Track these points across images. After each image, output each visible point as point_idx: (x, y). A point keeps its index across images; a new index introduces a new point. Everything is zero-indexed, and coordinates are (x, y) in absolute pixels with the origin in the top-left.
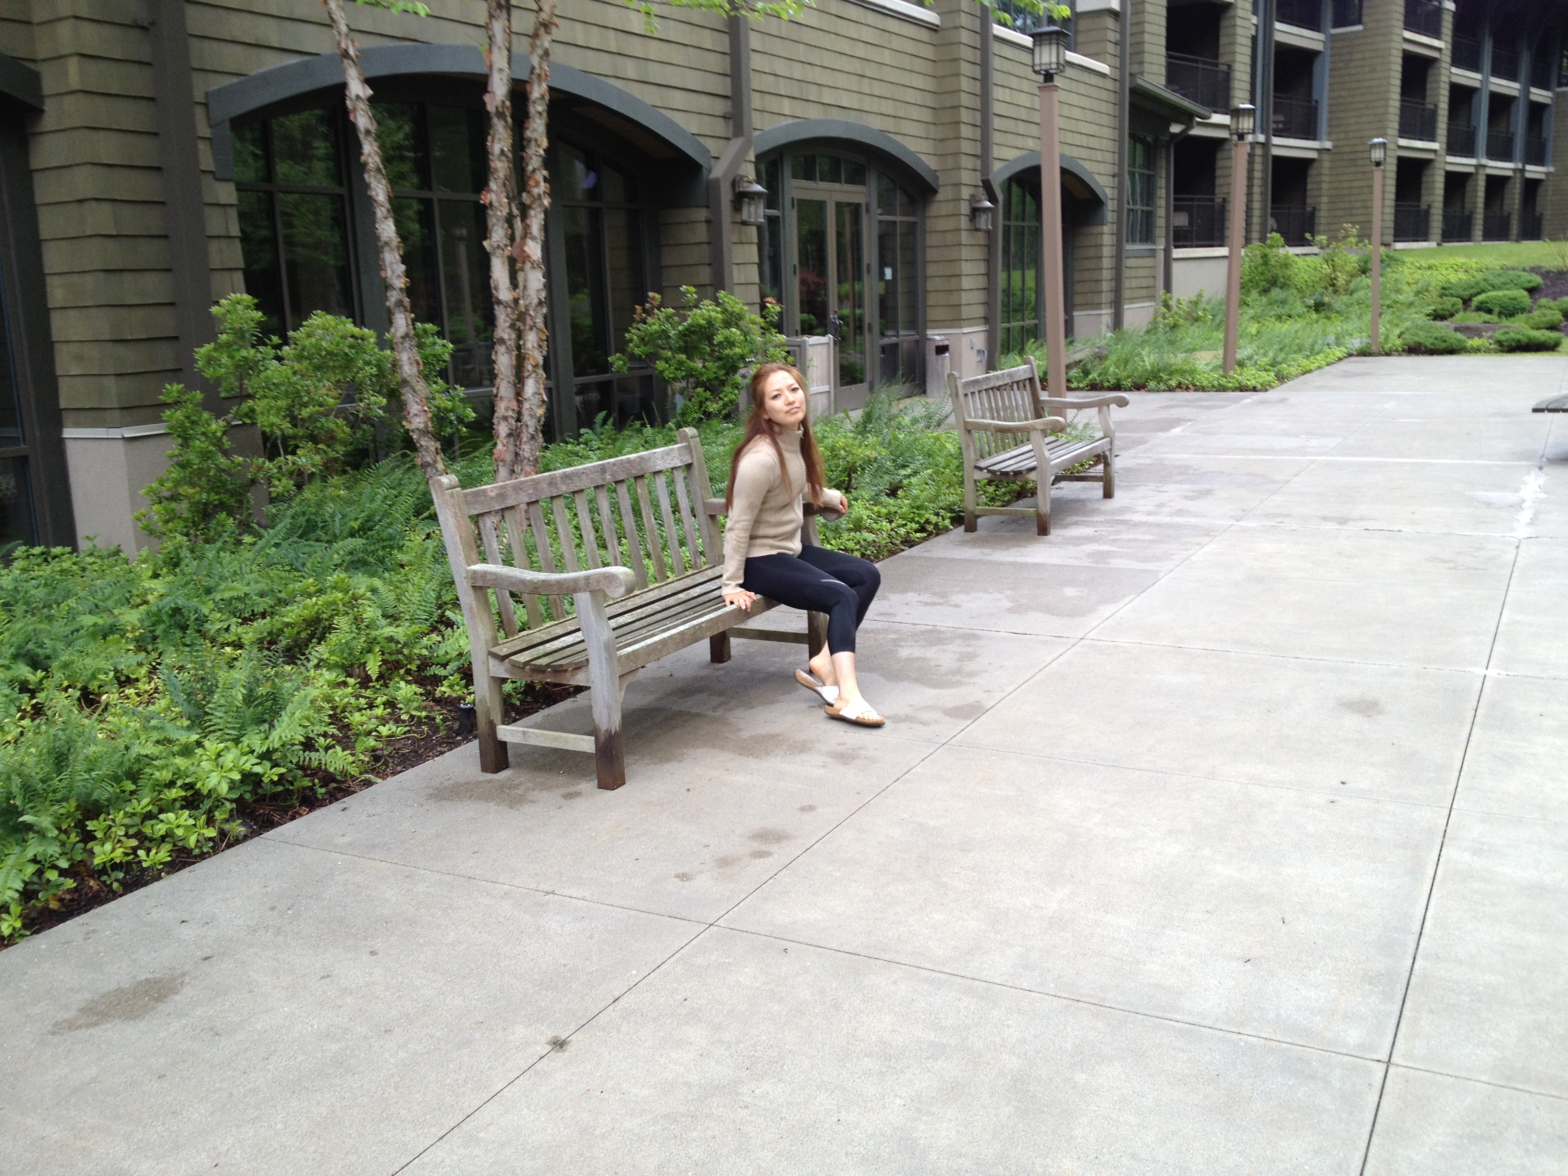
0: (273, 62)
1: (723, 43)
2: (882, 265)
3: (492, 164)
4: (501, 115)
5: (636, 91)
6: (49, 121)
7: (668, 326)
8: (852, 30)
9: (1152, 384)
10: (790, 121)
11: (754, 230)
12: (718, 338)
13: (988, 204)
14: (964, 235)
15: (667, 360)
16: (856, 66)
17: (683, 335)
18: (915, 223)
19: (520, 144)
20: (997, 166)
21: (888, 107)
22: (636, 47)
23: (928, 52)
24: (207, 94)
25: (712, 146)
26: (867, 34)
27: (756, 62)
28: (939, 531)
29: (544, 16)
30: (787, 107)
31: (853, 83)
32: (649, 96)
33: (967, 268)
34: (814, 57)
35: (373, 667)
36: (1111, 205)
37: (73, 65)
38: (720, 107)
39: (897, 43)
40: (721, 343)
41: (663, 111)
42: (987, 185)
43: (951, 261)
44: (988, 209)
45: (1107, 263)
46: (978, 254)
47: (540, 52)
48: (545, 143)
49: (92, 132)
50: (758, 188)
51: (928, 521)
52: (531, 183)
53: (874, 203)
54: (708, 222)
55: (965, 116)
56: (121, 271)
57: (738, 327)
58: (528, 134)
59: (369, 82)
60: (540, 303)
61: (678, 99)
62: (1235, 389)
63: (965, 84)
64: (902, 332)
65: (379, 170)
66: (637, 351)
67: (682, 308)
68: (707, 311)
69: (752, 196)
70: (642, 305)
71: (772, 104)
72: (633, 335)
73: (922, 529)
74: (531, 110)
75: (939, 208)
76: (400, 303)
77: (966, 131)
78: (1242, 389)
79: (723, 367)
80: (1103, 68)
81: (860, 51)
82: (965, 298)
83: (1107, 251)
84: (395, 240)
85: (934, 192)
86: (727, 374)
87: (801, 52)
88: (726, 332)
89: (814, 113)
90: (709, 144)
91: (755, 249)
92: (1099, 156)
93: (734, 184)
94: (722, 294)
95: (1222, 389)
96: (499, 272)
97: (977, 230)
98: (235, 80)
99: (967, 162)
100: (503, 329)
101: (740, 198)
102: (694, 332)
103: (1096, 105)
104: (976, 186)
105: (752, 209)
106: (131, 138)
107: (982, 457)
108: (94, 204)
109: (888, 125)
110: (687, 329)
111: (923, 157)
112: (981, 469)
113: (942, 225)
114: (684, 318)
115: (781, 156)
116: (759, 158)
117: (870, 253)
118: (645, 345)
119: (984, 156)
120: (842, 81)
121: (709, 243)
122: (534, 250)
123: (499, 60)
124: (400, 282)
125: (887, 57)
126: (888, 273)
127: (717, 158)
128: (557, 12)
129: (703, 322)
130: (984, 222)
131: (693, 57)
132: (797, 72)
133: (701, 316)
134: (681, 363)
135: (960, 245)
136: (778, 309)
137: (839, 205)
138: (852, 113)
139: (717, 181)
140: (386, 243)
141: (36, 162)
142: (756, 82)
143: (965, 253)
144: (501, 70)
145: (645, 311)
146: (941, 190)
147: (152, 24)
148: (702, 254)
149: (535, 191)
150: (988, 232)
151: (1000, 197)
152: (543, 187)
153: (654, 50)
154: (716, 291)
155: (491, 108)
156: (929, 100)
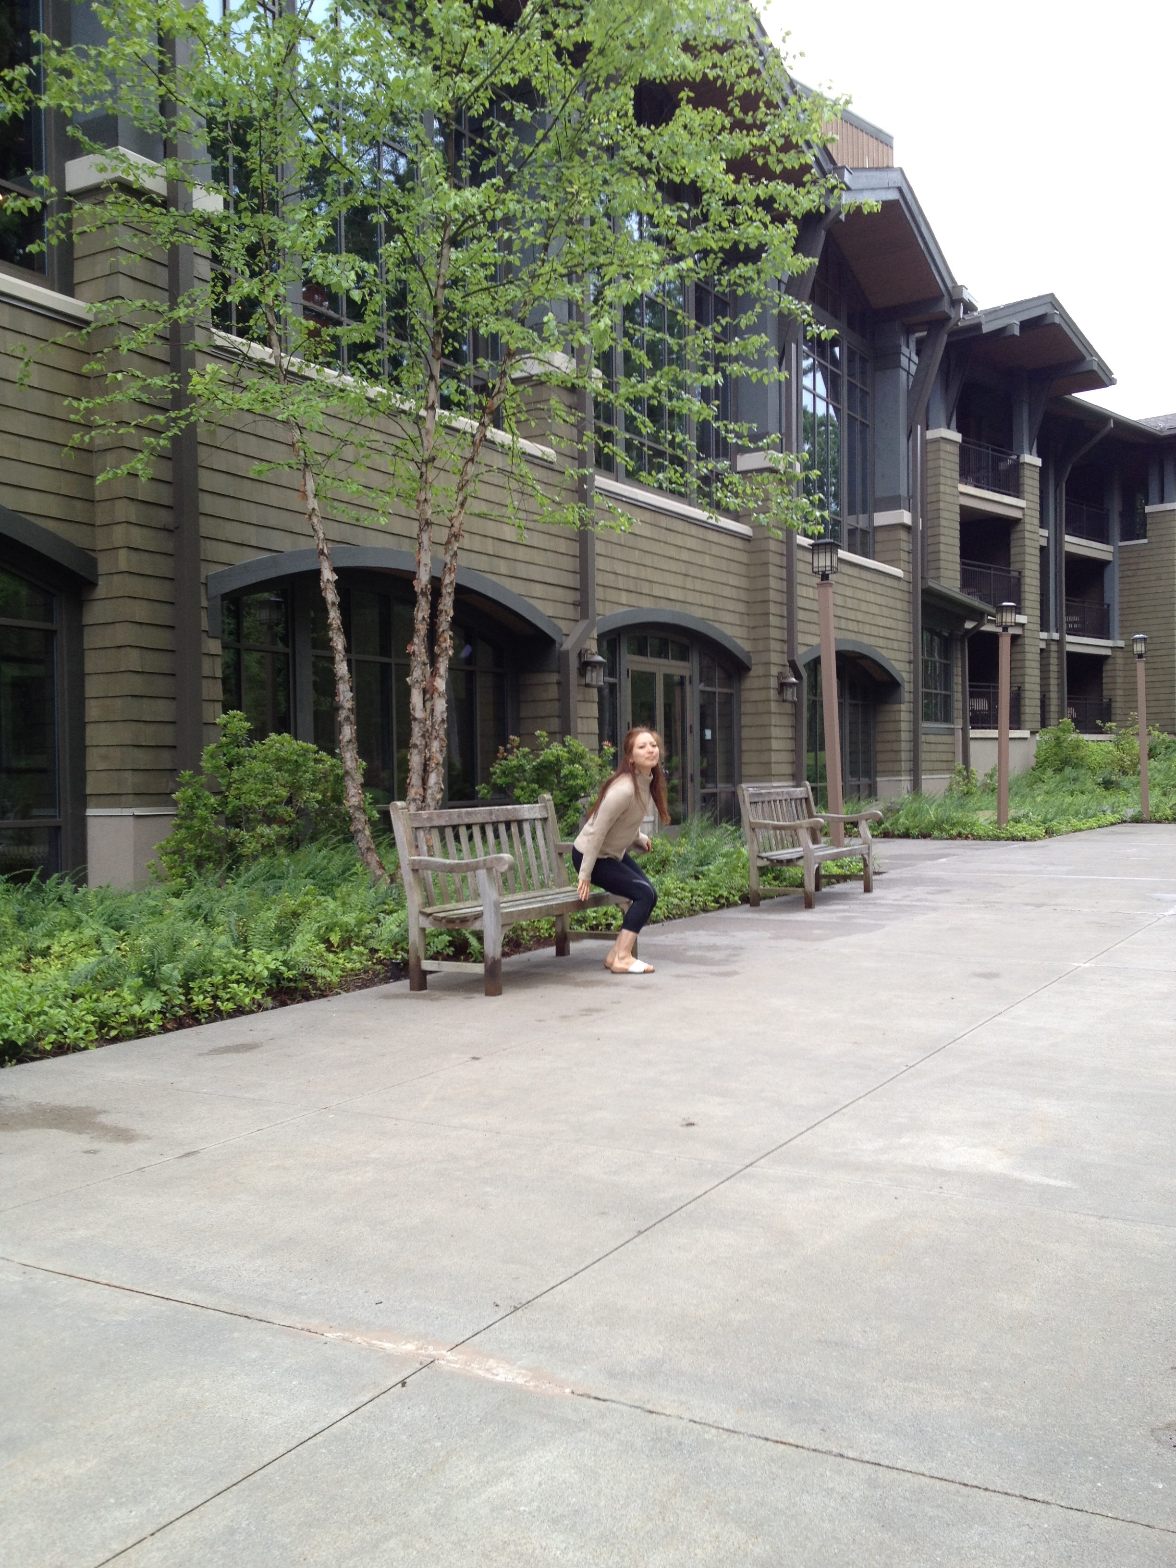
0: (252, 556)
1: (575, 548)
2: (703, 728)
3: (417, 627)
4: (424, 594)
5: (507, 583)
6: (101, 591)
7: (524, 761)
8: (679, 540)
9: (936, 833)
10: (626, 609)
11: (595, 691)
12: (564, 772)
13: (794, 680)
14: (773, 704)
15: (522, 789)
16: (683, 568)
17: (536, 769)
18: (732, 694)
19: (435, 612)
20: (801, 650)
21: (708, 600)
22: (507, 551)
23: (743, 557)
24: (207, 577)
25: (564, 626)
26: (691, 543)
27: (600, 563)
28: (730, 904)
29: (454, 530)
30: (624, 598)
31: (679, 581)
32: (517, 587)
33: (775, 732)
34: (648, 560)
35: (335, 938)
36: (907, 687)
37: (123, 554)
38: (572, 596)
39: (715, 550)
40: (566, 776)
41: (526, 599)
42: (793, 665)
43: (762, 726)
44: (794, 684)
45: (905, 736)
46: (787, 721)
47: (451, 553)
48: (452, 613)
49: (132, 601)
50: (600, 658)
51: (721, 896)
52: (441, 639)
53: (696, 678)
54: (559, 683)
55: (773, 608)
56: (142, 696)
57: (581, 764)
58: (441, 607)
59: (336, 570)
60: (443, 721)
61: (538, 590)
62: (1008, 839)
63: (773, 583)
64: (719, 785)
65: (339, 629)
66: (499, 781)
67: (536, 750)
68: (557, 749)
69: (595, 665)
70: (504, 745)
71: (612, 595)
72: (496, 768)
73: (716, 901)
74: (444, 591)
75: (751, 682)
76: (347, 719)
77: (774, 620)
78: (1014, 838)
79: (568, 795)
80: (899, 572)
81: (685, 555)
82: (774, 757)
83: (905, 726)
84: (347, 676)
85: (748, 669)
86: (570, 801)
87: (636, 556)
88: (571, 768)
89: (646, 603)
90: (562, 624)
91: (595, 706)
92: (895, 645)
93: (580, 655)
94: (568, 738)
95: (998, 838)
96: (416, 698)
97: (784, 701)
98: (226, 568)
99: (775, 645)
100: (416, 738)
101: (585, 666)
102: (545, 767)
103: (891, 602)
104: (784, 666)
105: (594, 675)
106: (156, 604)
107: (765, 851)
108: (128, 649)
109: (709, 614)
110: (539, 764)
111: (739, 641)
112: (762, 858)
113: (754, 696)
114: (538, 756)
115: (619, 635)
116: (601, 637)
117: (693, 717)
118: (506, 776)
119: (790, 641)
120: (670, 579)
121: (559, 700)
122: (441, 684)
123: (425, 558)
124: (348, 705)
125: (707, 561)
126: (708, 734)
127: (567, 635)
128: (463, 528)
129: (552, 759)
130: (790, 694)
131: (551, 559)
132: (633, 571)
133: (552, 754)
134: (534, 791)
135: (770, 713)
136: (613, 750)
137: (667, 678)
138: (678, 604)
139: (567, 652)
140: (341, 678)
141: (88, 619)
142: (599, 578)
143: (774, 720)
144: (426, 565)
145: (506, 750)
146: (754, 668)
147: (177, 528)
148: (553, 708)
149: (444, 645)
150: (793, 703)
151: (804, 674)
152: (449, 642)
153: (521, 553)
154: (564, 736)
155: (417, 589)
156: (743, 596)
